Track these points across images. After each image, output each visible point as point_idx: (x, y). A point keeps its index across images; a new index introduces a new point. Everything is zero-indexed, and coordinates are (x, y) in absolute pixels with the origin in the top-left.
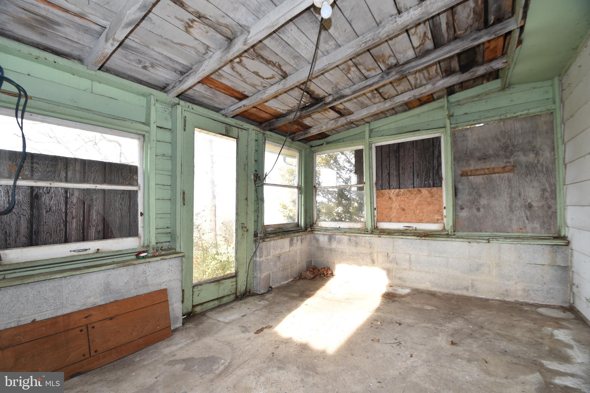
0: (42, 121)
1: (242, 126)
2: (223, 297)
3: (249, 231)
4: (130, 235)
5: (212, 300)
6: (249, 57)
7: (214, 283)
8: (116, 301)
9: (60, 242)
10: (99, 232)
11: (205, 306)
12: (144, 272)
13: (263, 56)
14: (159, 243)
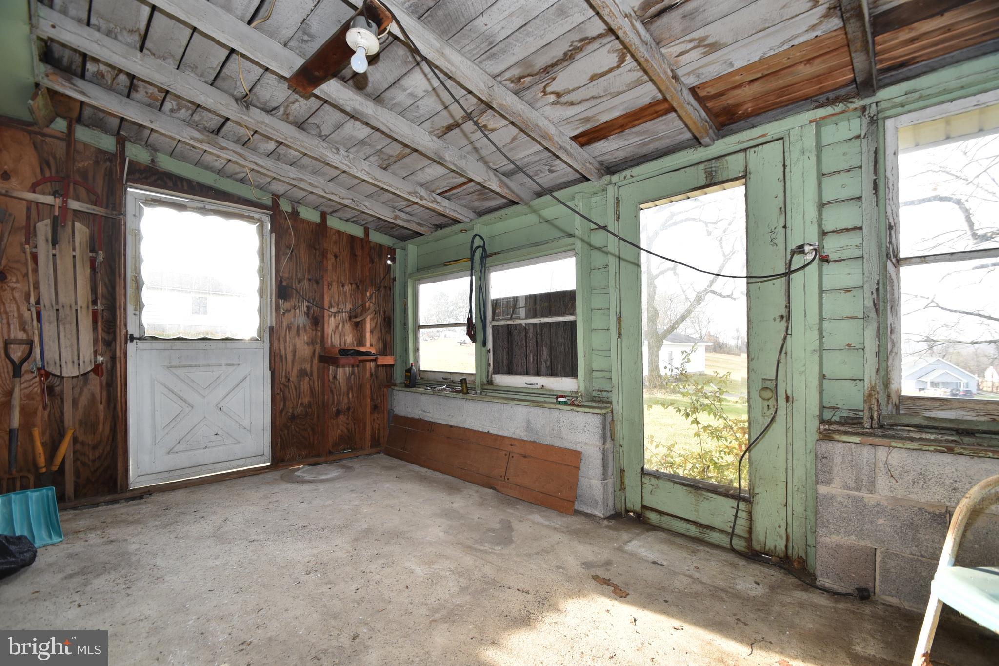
0: (508, 269)
1: (764, 135)
2: (712, 529)
3: (799, 405)
4: (566, 375)
5: (682, 519)
6: (546, 83)
7: (685, 488)
8: (534, 442)
9: (521, 374)
10: (548, 368)
11: (665, 519)
12: (559, 421)
13: (550, 63)
14: (605, 391)
